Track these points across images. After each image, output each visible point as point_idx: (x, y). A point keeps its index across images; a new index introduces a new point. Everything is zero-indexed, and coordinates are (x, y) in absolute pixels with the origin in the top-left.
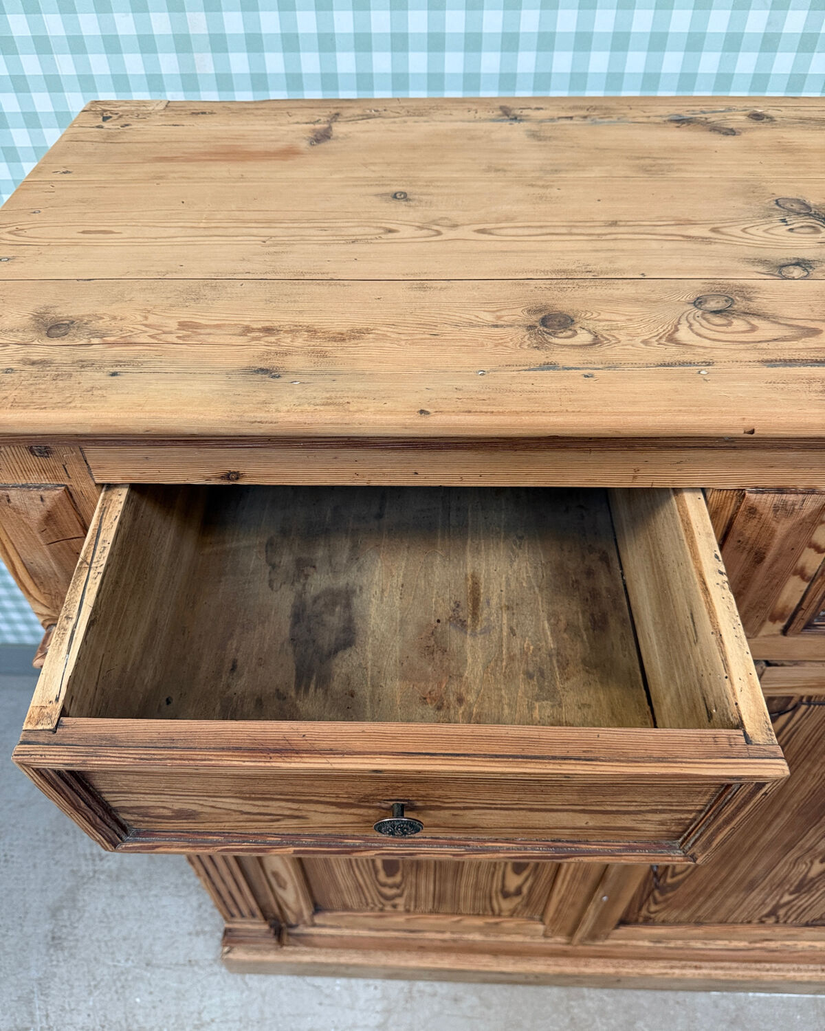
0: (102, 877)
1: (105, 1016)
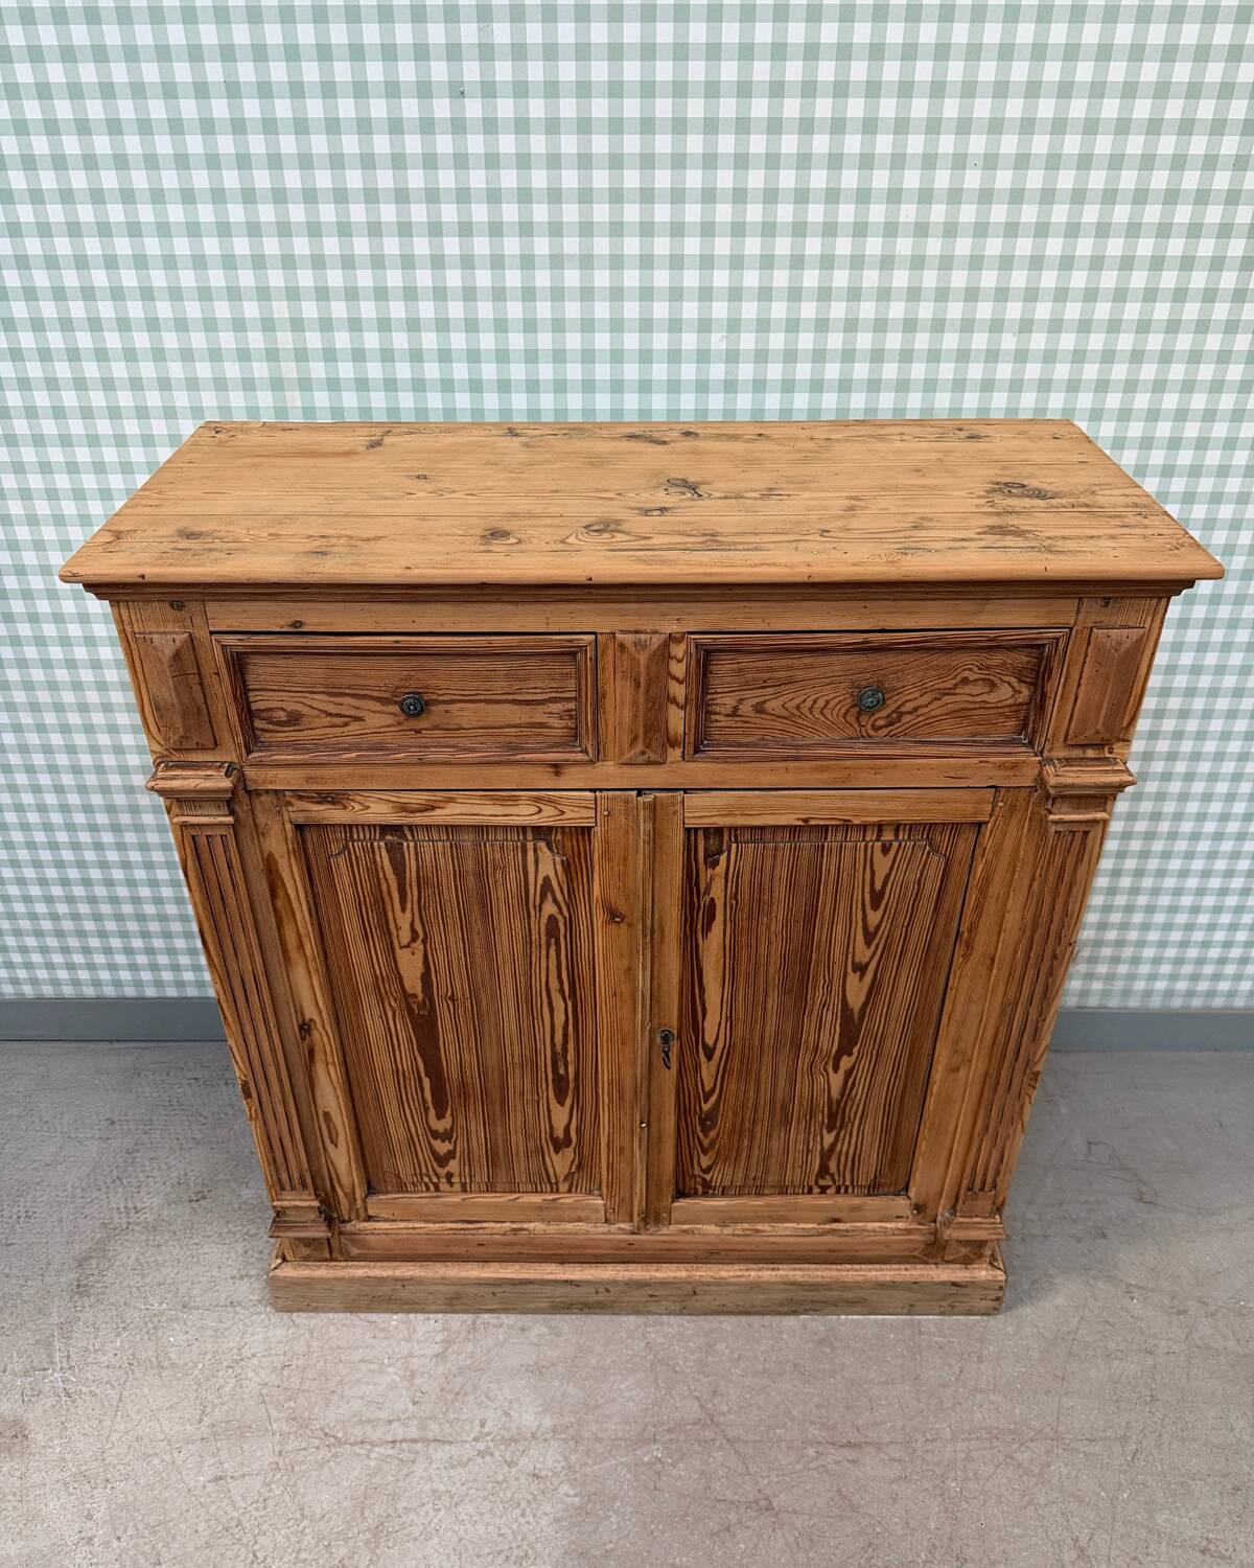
0: (137, 1228)
1: (134, 1355)
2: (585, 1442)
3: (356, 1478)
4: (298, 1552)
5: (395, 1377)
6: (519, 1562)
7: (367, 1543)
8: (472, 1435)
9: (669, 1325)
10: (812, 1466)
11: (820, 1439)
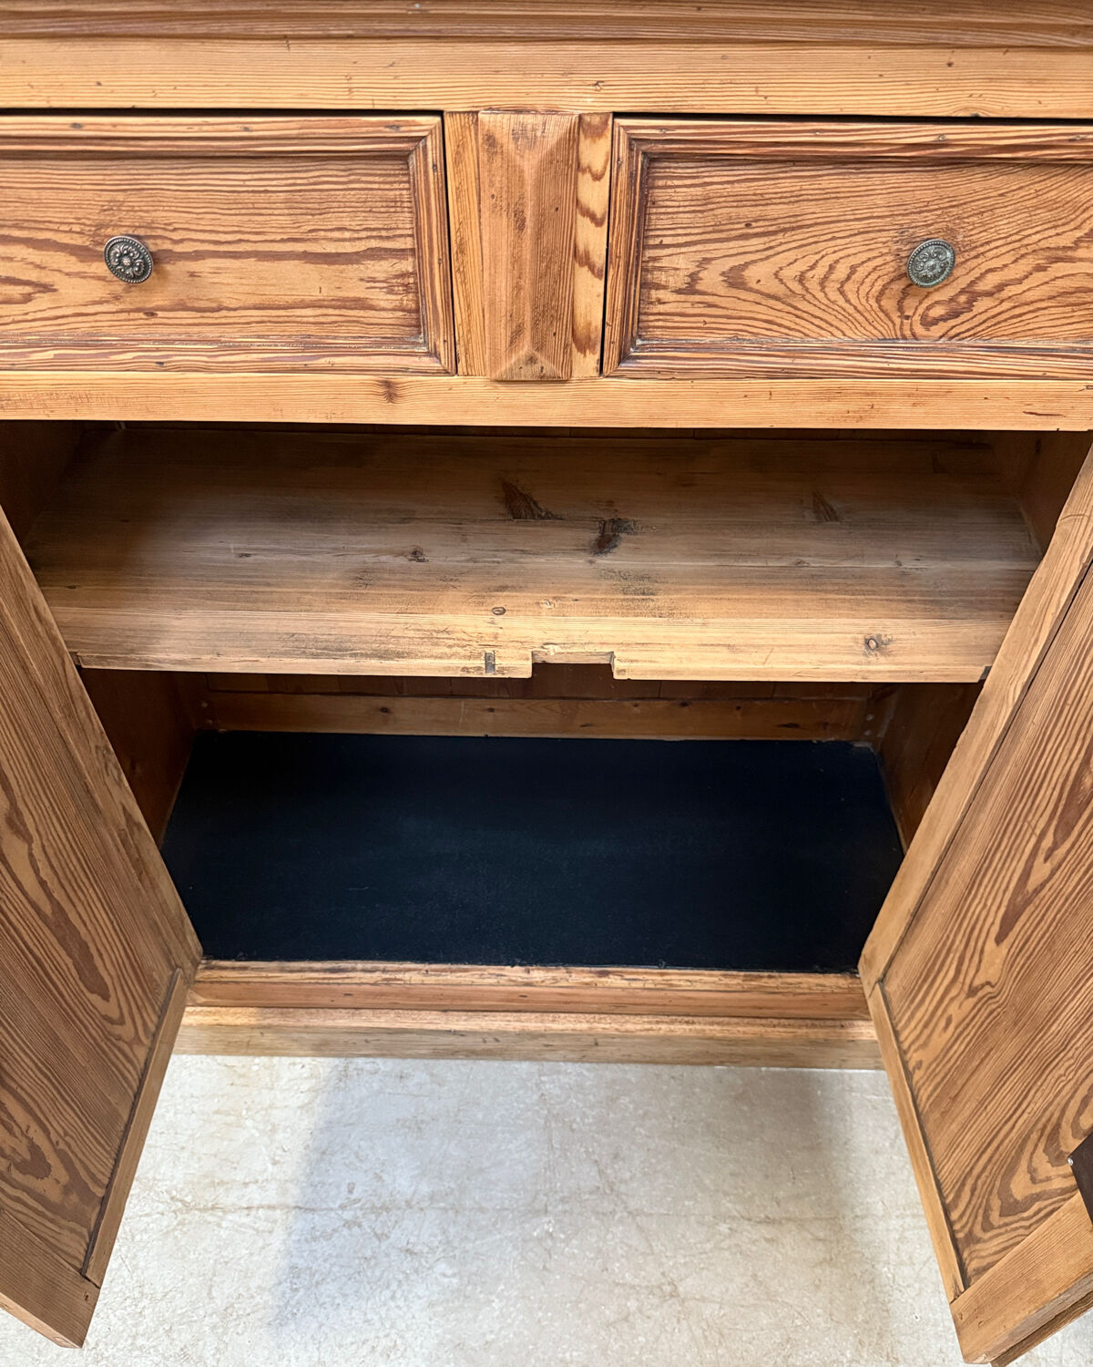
2: (467, 1213)
3: (205, 1250)
4: (134, 1338)
5: (254, 1131)
6: (387, 1355)
7: (214, 1327)
8: (339, 1202)
9: (567, 1074)
10: (725, 1244)
11: (735, 1213)
